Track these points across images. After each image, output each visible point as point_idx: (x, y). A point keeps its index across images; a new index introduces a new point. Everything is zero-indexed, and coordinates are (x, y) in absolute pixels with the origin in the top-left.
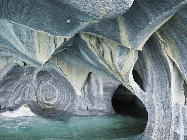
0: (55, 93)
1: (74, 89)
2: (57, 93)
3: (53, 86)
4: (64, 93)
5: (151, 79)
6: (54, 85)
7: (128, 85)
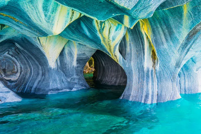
0: (15, 67)
1: (47, 61)
2: (19, 67)
3: (13, 58)
4: (30, 67)
5: (129, 49)
6: (15, 58)
7: (114, 54)
